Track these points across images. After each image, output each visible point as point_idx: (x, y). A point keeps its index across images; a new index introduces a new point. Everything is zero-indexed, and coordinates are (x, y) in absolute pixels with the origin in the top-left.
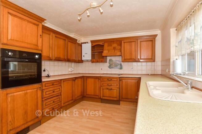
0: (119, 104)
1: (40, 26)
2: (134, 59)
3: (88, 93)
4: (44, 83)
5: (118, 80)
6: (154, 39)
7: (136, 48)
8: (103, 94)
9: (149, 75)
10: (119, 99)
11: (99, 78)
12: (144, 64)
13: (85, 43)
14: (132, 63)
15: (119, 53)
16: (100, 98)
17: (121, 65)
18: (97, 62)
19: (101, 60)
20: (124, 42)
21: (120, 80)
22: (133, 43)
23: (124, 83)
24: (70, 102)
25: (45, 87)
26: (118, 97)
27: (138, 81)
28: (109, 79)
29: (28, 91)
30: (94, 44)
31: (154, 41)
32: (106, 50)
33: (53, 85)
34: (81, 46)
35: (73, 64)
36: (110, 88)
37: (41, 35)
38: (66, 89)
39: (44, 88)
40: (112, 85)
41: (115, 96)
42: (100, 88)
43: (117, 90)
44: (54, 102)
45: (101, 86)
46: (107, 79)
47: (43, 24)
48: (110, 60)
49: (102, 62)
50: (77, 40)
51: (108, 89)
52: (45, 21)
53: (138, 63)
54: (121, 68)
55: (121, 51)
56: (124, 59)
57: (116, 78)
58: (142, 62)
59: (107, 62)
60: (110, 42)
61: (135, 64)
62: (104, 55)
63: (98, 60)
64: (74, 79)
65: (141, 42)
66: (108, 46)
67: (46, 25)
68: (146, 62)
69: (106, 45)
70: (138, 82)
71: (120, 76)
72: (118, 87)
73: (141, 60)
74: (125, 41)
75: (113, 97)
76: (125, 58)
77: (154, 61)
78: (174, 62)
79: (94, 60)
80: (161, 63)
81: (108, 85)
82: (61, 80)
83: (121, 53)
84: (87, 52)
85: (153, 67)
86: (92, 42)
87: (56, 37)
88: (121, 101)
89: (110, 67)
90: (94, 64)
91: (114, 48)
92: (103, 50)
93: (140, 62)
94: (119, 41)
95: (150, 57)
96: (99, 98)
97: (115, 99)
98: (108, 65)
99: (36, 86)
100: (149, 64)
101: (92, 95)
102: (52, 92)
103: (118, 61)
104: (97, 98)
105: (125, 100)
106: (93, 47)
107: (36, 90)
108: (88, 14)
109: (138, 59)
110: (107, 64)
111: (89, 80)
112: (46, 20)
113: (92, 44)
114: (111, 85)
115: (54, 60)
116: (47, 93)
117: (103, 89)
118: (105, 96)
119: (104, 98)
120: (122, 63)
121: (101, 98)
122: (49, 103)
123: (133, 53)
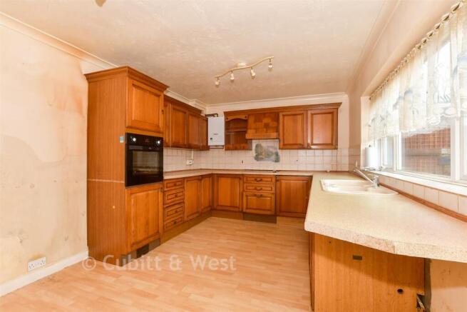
0: (275, 222)
1: (162, 97)
2: (300, 144)
3: (220, 204)
4: (165, 182)
5: (274, 180)
6: (335, 110)
7: (305, 126)
8: (247, 205)
9: (326, 172)
10: (276, 213)
11: (241, 177)
12: (318, 153)
13: (213, 115)
14: (296, 151)
15: (275, 135)
16: (242, 212)
17: (277, 154)
18: (236, 149)
19: (242, 145)
20: (284, 116)
21: (277, 181)
22: (299, 118)
23: (283, 185)
24: (195, 216)
25: (167, 187)
26: (273, 210)
27: (308, 182)
28: (259, 179)
29: (150, 192)
30: (231, 118)
31: (335, 113)
32: (251, 129)
33: (175, 185)
34: (207, 121)
35: (192, 152)
36: (258, 193)
37: (162, 111)
38: (190, 193)
39: (166, 189)
40: (263, 188)
41: (268, 207)
42: (242, 194)
43: (271, 197)
44: (176, 212)
45: (244, 191)
46: (253, 179)
47: (165, 93)
48: (257, 146)
49: (244, 149)
50: (200, 111)
51: (255, 195)
52: (168, 89)
53: (308, 151)
54: (277, 160)
55: (277, 131)
56: (284, 145)
57: (271, 177)
58: (315, 149)
59: (251, 150)
60: (259, 114)
61: (302, 152)
62: (248, 136)
63: (238, 146)
64: (200, 178)
65: (312, 114)
66: (255, 121)
67: (169, 94)
68: (323, 149)
69: (251, 120)
70: (307, 184)
71: (276, 174)
72: (273, 192)
73: (313, 147)
74: (284, 113)
75: (264, 210)
76: (286, 143)
77: (336, 149)
78: (366, 150)
79: (231, 146)
80: (349, 151)
81: (256, 189)
82: (184, 178)
83: (279, 135)
84: (217, 131)
85: (334, 159)
86: (227, 114)
87: (174, 109)
88: (279, 216)
89: (257, 158)
90: (229, 153)
91: (267, 126)
92: (246, 128)
93: (311, 149)
94: (275, 114)
95: (329, 142)
96: (239, 212)
97: (269, 213)
98: (255, 154)
99: (157, 185)
100: (328, 152)
101: (228, 206)
102: (174, 196)
103: (272, 147)
104: (235, 212)
105: (285, 214)
106: (227, 124)
107: (156, 191)
108: (232, 78)
109: (308, 145)
110: (253, 153)
111: (222, 180)
112: (168, 87)
113: (226, 118)
114: (261, 189)
115: (172, 147)
116: (170, 197)
117: (247, 196)
118: (250, 209)
119: (248, 211)
120: (279, 151)
121: (244, 211)
122: (171, 213)
123: (300, 134)
